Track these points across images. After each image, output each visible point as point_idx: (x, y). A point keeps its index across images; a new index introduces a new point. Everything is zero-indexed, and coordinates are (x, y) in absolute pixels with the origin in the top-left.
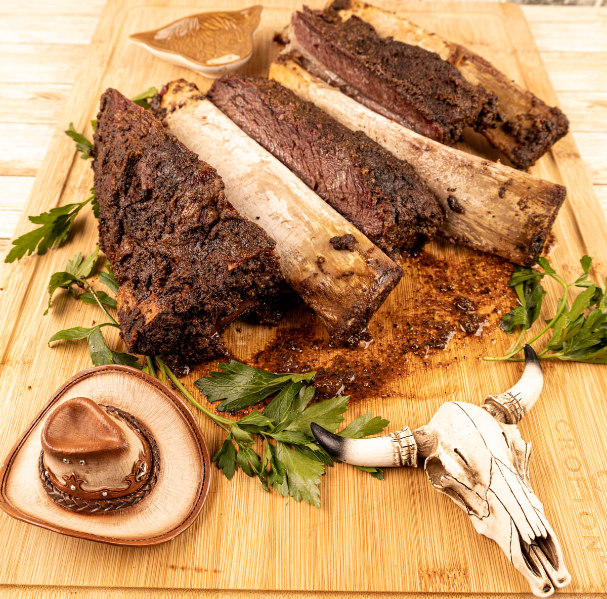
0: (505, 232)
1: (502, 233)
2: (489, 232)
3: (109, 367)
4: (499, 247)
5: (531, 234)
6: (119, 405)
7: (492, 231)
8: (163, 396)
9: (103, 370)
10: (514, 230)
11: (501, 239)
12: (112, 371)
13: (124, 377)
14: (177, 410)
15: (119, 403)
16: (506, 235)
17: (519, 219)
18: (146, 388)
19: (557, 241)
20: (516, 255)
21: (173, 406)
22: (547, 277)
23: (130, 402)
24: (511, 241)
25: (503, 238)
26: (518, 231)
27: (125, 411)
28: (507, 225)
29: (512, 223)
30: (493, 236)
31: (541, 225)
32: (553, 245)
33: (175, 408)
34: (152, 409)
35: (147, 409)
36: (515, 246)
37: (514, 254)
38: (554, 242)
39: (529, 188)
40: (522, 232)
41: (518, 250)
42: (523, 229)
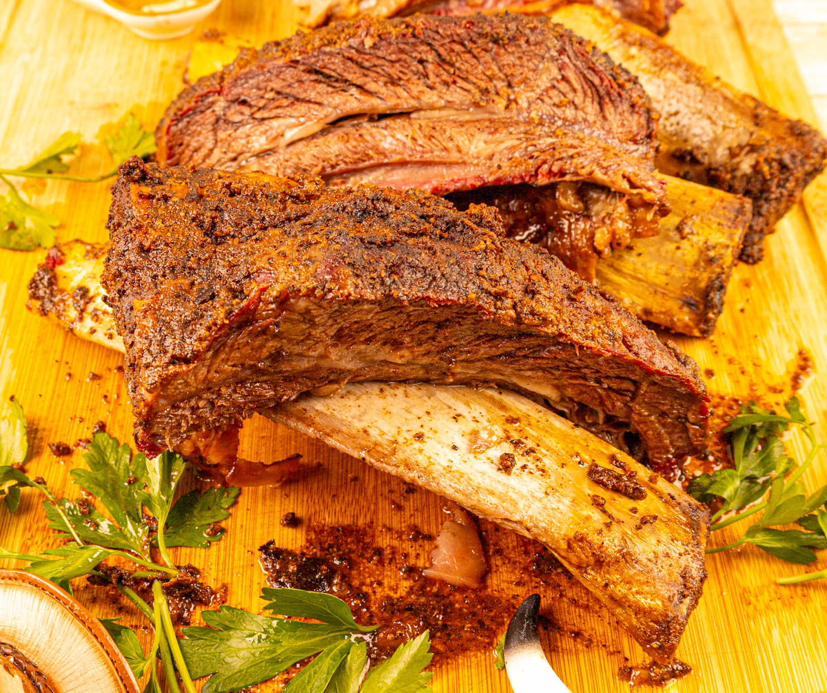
0: (662, 280)
1: (657, 281)
2: (634, 281)
3: (21, 575)
4: (655, 308)
5: (706, 280)
6: (23, 646)
7: (639, 280)
8: (97, 650)
9: (10, 579)
10: (677, 275)
11: (655, 292)
12: (24, 584)
13: (41, 600)
14: (116, 680)
15: (25, 642)
16: (663, 285)
17: (683, 255)
18: (73, 628)
19: (813, 367)
20: (684, 317)
21: (111, 671)
22: (795, 428)
23: (43, 646)
24: (672, 295)
25: (659, 289)
26: (684, 277)
27: (31, 659)
28: (663, 267)
29: (671, 263)
30: (641, 289)
31: (721, 262)
32: (808, 374)
33: (113, 675)
34: (76, 667)
35: (68, 666)
36: (681, 303)
37: (681, 316)
38: (808, 370)
39: (693, 202)
40: (689, 278)
41: (686, 309)
42: (691, 271)
